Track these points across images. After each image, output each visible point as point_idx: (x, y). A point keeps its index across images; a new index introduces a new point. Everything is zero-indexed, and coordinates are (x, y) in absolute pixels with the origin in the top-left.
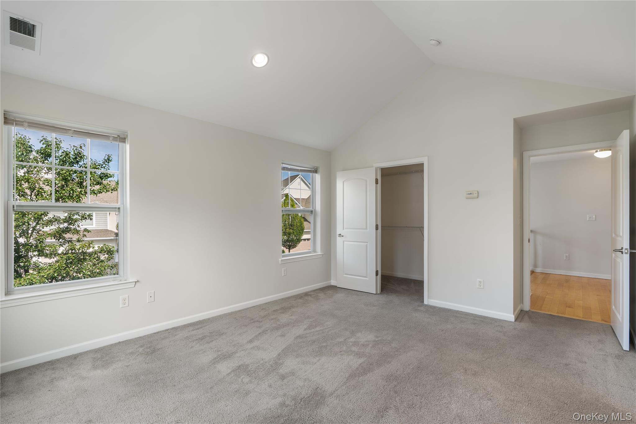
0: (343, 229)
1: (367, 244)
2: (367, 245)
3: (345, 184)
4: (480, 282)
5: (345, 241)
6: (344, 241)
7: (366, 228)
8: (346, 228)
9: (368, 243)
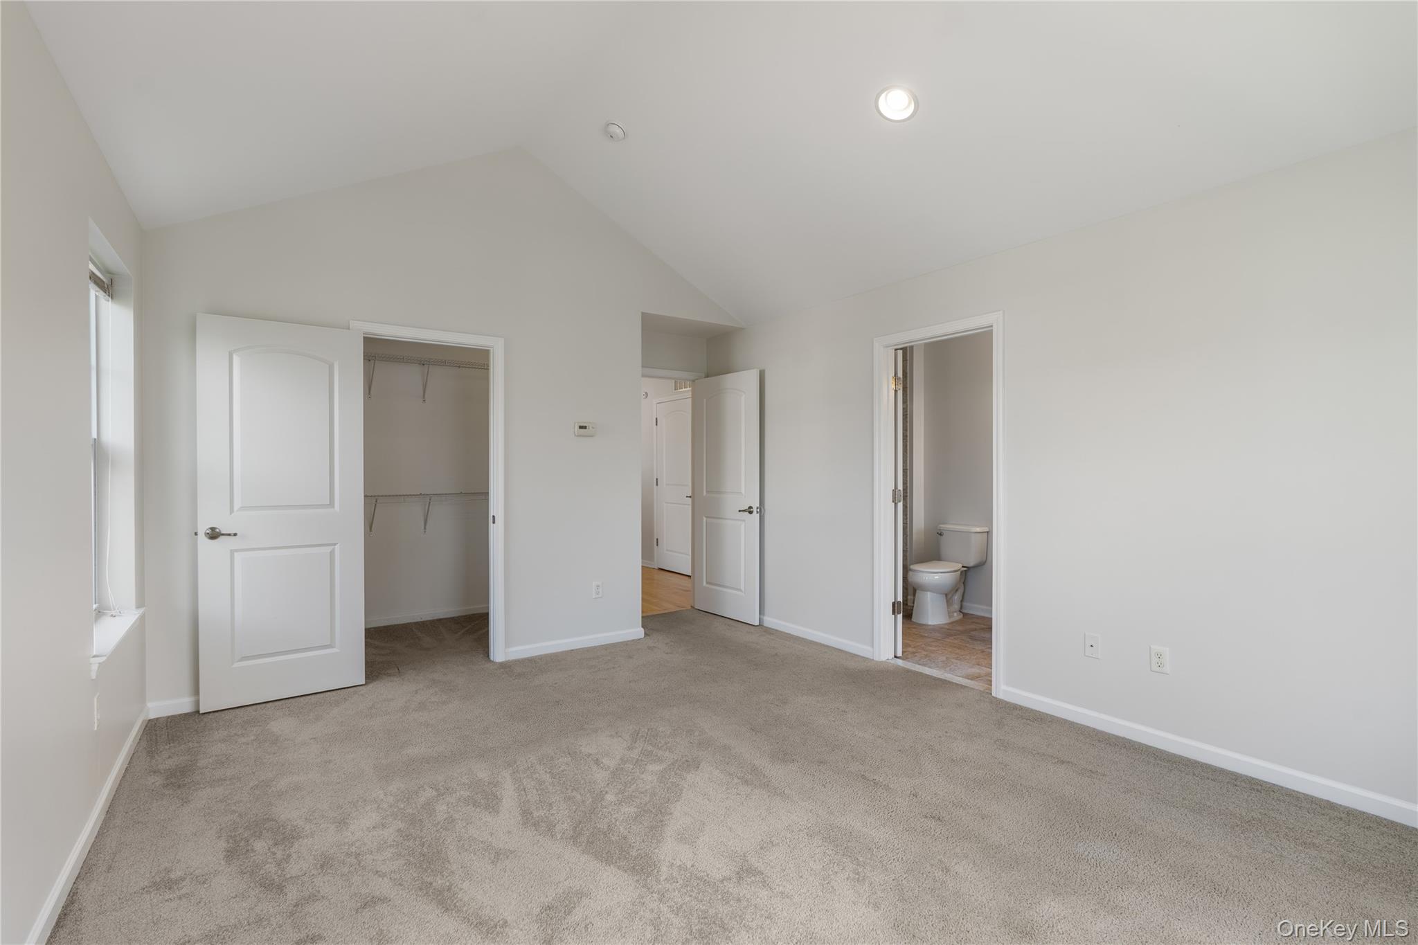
0: (232, 511)
1: (334, 549)
2: (332, 553)
3: (236, 359)
4: (598, 586)
5: (237, 551)
6: (232, 552)
7: (332, 504)
8: (243, 508)
9: (337, 547)
